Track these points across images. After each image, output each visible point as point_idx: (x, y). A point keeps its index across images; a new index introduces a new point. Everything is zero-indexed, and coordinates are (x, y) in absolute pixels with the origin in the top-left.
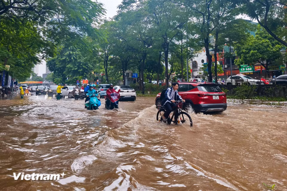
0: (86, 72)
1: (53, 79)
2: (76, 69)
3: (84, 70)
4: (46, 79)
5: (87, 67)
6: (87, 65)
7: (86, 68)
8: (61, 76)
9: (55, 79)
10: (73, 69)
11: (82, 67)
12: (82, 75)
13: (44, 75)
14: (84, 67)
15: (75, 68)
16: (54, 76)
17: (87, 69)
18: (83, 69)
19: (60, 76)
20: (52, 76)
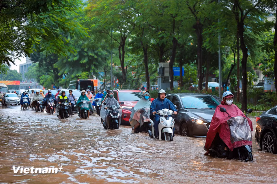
0: (95, 65)
1: (39, 77)
2: (75, 59)
3: (91, 60)
4: (26, 75)
5: (97, 54)
6: (96, 52)
7: (96, 57)
8: (52, 71)
9: (40, 78)
10: (69, 60)
11: (88, 56)
12: (88, 70)
13: (22, 66)
14: (90, 54)
15: (75, 56)
16: (39, 71)
17: (97, 59)
18: (89, 59)
19: (50, 72)
20: (37, 71)
